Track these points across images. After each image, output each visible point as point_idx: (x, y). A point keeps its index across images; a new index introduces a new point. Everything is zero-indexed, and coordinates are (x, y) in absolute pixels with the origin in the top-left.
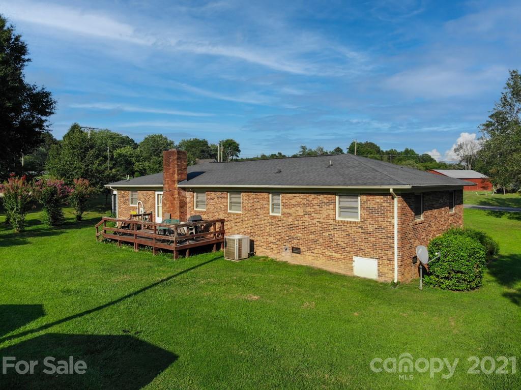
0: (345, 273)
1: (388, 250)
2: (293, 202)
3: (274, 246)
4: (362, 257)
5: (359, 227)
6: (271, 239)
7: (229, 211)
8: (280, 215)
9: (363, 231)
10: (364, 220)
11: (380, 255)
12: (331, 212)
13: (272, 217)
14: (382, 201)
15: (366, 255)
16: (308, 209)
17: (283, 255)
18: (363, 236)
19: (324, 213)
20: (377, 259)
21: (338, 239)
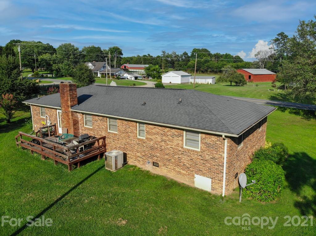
0: (189, 184)
1: (219, 174)
2: (154, 131)
3: (141, 159)
4: (200, 175)
5: (199, 155)
6: (139, 154)
7: (109, 131)
8: (144, 138)
9: (202, 158)
10: (203, 151)
11: (213, 176)
12: (180, 142)
13: (139, 139)
14: (216, 140)
15: (204, 175)
16: (164, 138)
17: (147, 166)
18: (202, 161)
19: (175, 142)
20: (211, 178)
21: (185, 161)
